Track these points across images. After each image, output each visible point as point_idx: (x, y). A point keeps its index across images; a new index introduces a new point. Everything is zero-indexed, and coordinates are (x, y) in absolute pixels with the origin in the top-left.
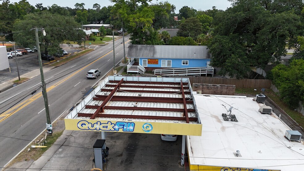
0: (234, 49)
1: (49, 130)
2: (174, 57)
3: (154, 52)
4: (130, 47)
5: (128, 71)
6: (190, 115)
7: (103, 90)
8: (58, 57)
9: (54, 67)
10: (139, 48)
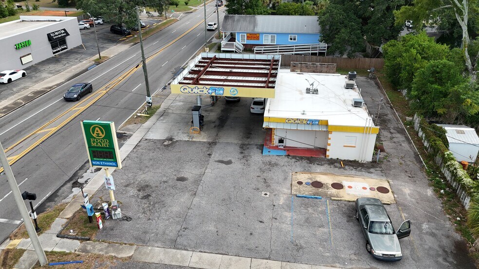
0: (346, 22)
1: (149, 103)
2: (279, 31)
3: (255, 24)
4: (226, 18)
5: (222, 49)
6: (270, 85)
7: (196, 66)
8: (134, 30)
9: (132, 43)
10: (236, 19)
